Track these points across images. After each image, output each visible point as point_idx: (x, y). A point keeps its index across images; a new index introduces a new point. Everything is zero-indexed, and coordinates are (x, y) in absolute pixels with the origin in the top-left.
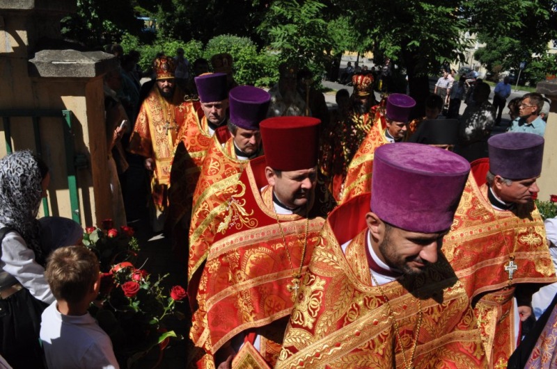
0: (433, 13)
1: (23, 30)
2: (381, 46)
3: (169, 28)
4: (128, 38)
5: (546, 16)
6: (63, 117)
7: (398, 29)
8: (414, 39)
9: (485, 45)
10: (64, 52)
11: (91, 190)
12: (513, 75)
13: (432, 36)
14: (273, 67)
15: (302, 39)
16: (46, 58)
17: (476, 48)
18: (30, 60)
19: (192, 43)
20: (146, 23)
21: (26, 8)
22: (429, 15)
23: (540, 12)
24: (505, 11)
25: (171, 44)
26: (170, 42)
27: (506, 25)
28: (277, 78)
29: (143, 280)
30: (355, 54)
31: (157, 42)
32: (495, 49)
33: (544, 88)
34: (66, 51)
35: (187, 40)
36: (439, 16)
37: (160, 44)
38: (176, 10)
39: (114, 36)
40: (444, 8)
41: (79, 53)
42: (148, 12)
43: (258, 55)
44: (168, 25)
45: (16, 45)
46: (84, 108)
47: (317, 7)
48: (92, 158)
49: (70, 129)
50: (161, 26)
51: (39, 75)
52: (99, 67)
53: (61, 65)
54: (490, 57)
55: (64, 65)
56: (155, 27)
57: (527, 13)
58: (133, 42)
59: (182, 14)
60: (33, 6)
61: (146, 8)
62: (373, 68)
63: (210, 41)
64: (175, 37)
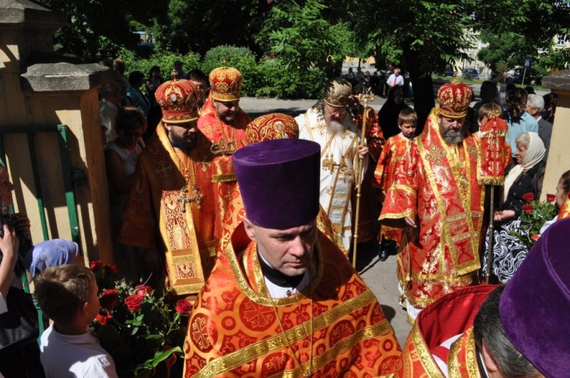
0: (435, 10)
1: (14, 44)
2: (383, 51)
3: (166, 41)
4: (124, 53)
5: (549, 10)
6: (59, 132)
7: (400, 29)
8: (419, 37)
9: (488, 44)
10: (57, 65)
11: (90, 206)
12: (518, 74)
13: (436, 33)
14: (273, 76)
15: (304, 42)
16: (38, 72)
17: (480, 48)
18: (22, 75)
19: (190, 56)
20: (142, 37)
21: (15, 21)
22: (432, 13)
23: (543, 6)
24: (508, 6)
25: (169, 57)
26: (167, 55)
27: (510, 21)
28: (278, 87)
29: (148, 295)
30: (356, 60)
31: (154, 56)
32: (498, 48)
33: (550, 83)
34: (58, 64)
35: (185, 52)
36: (442, 13)
37: (157, 57)
38: (171, 22)
39: (110, 52)
40: (446, 5)
41: (72, 66)
42: (144, 26)
43: (258, 64)
44: (164, 38)
45: (8, 60)
46: (80, 122)
47: (318, 8)
48: (90, 173)
49: (66, 144)
50: (157, 39)
51: (32, 89)
52: (94, 79)
53: (54, 78)
54: (494, 56)
55: (58, 78)
56: (151, 41)
57: (530, 8)
58: (129, 57)
59: (178, 27)
60: (24, 20)
61: (141, 22)
62: (375, 73)
63: (208, 53)
64: (173, 50)
